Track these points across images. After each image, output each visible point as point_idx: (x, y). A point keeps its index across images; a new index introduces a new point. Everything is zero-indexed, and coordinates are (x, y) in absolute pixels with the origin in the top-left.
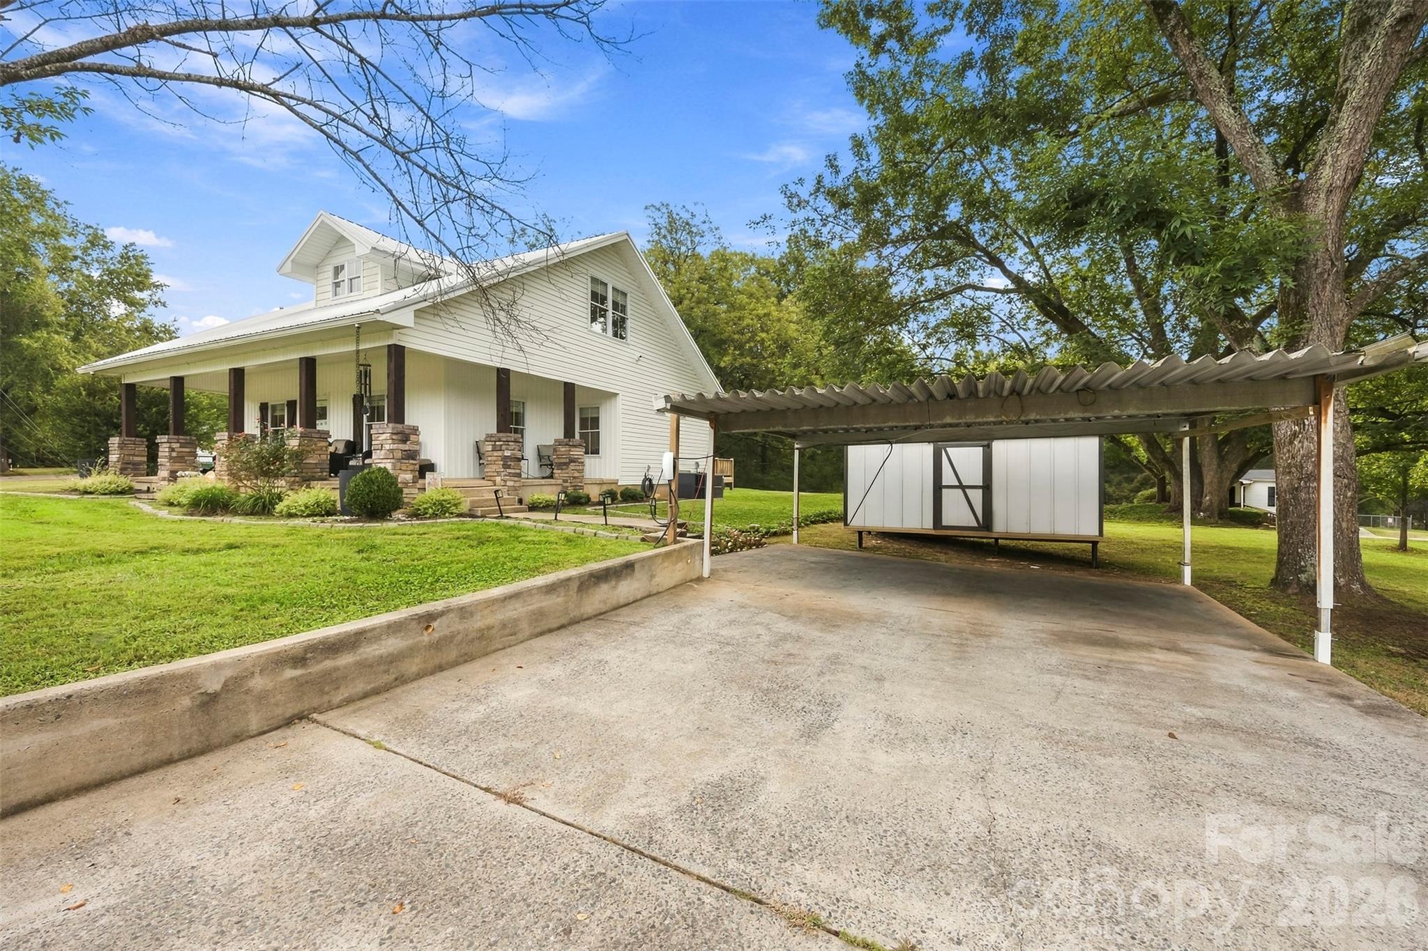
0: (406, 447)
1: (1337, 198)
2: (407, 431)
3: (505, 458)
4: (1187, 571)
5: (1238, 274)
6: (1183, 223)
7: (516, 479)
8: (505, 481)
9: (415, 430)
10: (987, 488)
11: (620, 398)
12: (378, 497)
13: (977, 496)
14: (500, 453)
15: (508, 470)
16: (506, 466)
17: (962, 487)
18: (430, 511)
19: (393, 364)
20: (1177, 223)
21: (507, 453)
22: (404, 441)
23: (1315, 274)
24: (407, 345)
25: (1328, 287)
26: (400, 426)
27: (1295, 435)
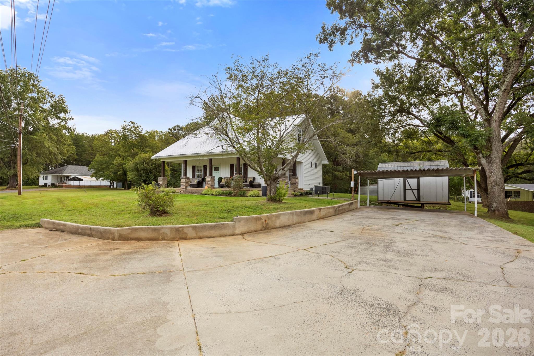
1: (497, 123)
4: (465, 208)
5: (473, 141)
6: (461, 131)
10: (418, 189)
11: (303, 163)
13: (416, 192)
17: (412, 189)
20: (460, 130)
23: (493, 140)
25: (496, 143)
27: (490, 176)
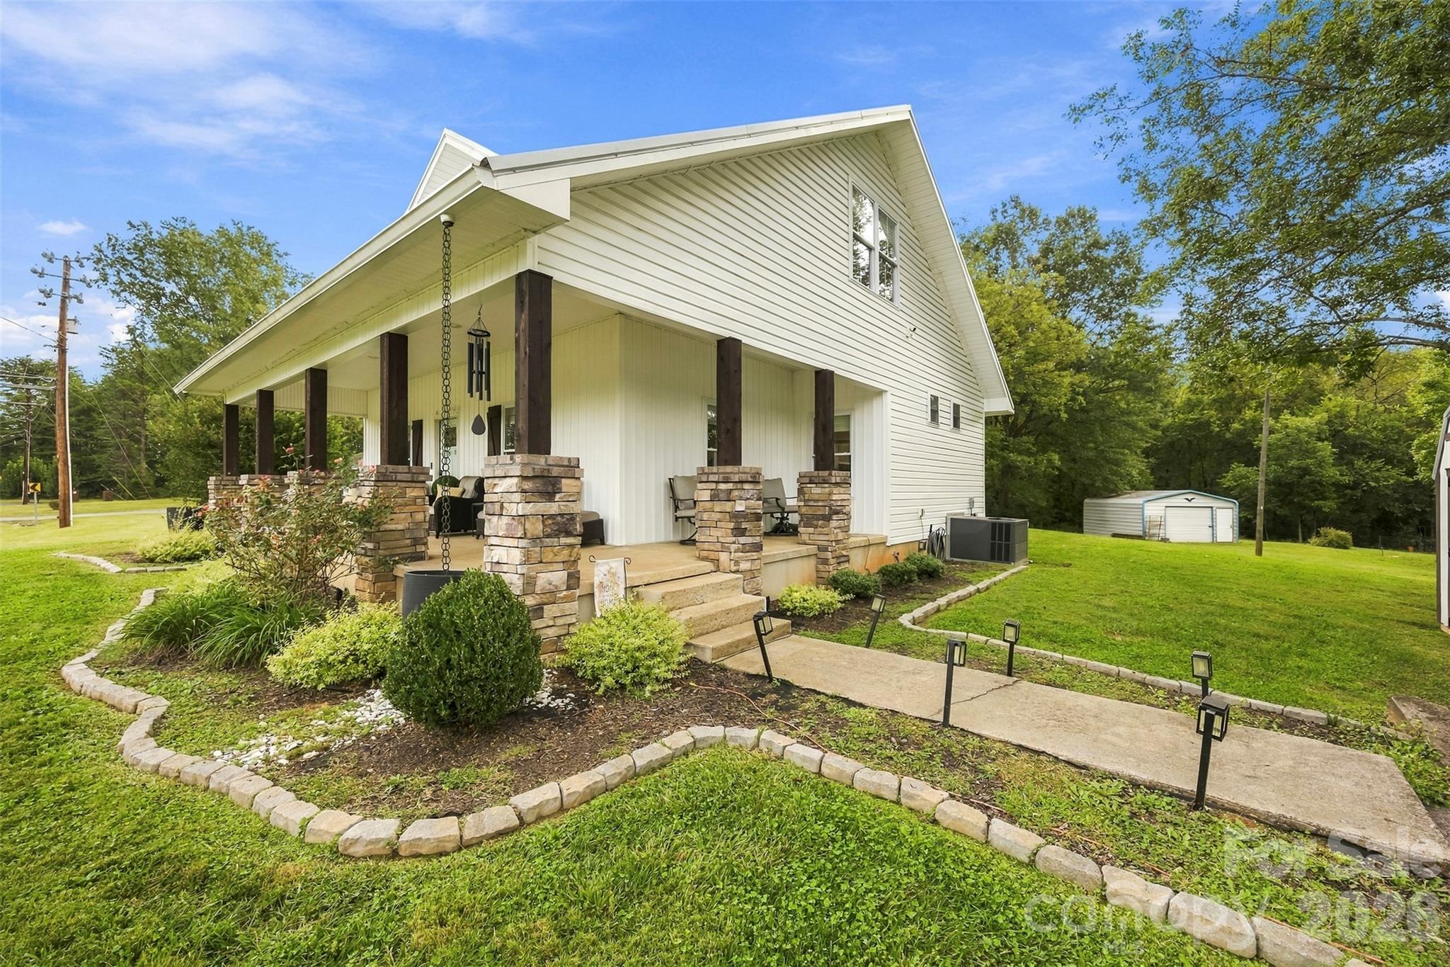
0: (553, 508)
2: (555, 472)
3: (735, 516)
7: (755, 555)
8: (737, 563)
9: (572, 468)
11: (888, 398)
12: (465, 682)
14: (728, 506)
15: (742, 540)
16: (738, 532)
18: (609, 680)
19: (524, 316)
21: (740, 506)
22: (549, 496)
24: (557, 276)
26: (541, 460)
